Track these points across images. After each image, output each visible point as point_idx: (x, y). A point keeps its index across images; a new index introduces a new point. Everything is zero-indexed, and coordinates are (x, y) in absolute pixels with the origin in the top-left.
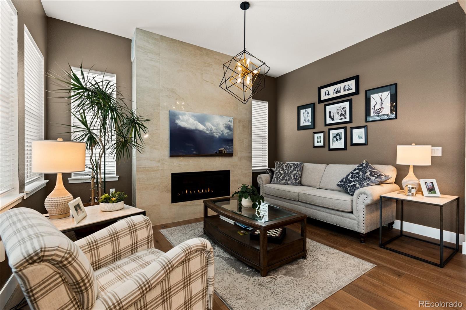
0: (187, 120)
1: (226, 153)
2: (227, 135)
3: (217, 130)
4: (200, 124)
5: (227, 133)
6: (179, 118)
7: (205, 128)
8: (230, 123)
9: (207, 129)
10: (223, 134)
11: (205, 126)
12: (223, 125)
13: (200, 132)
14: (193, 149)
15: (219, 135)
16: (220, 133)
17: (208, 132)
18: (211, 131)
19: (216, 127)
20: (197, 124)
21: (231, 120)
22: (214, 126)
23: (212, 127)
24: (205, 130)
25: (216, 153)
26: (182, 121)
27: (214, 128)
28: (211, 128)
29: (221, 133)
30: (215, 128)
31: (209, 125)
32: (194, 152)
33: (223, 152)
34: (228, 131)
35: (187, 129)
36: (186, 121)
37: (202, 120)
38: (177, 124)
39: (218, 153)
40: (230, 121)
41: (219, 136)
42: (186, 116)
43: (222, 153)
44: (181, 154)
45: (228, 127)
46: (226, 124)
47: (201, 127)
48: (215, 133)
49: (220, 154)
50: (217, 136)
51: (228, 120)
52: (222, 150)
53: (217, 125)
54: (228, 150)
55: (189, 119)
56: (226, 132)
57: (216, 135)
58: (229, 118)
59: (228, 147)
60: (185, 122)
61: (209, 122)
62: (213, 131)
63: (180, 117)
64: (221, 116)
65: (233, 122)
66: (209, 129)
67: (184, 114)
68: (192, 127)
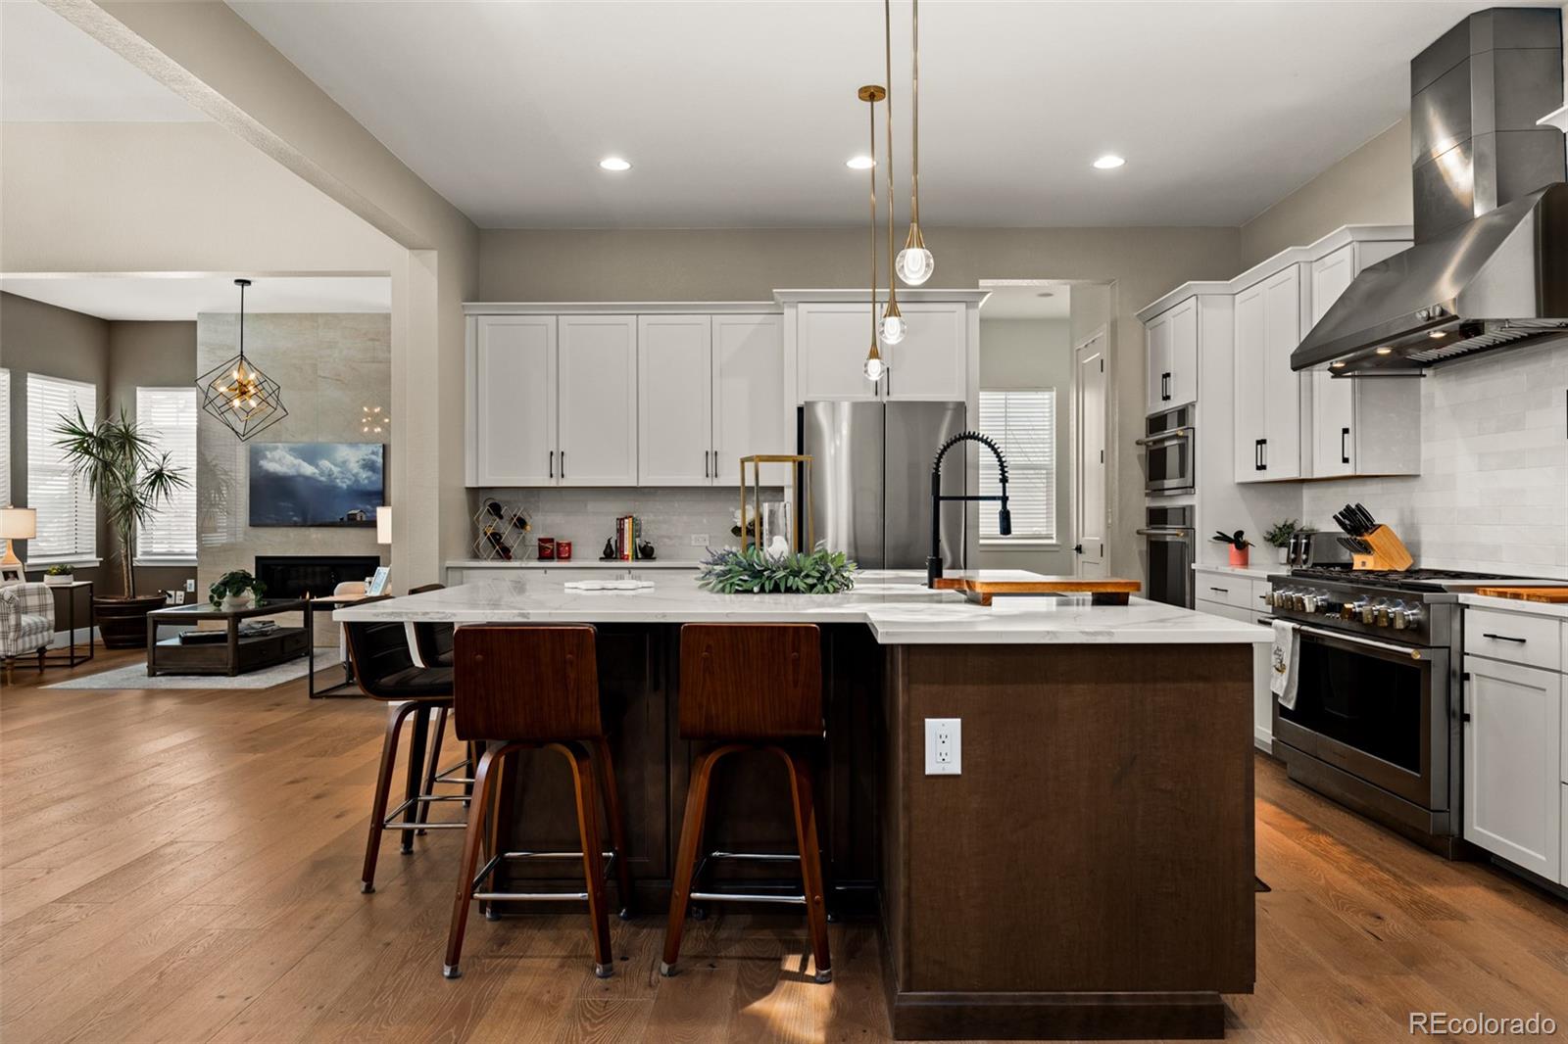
0: (280, 459)
1: (364, 519)
2: (366, 481)
3: (342, 473)
4: (305, 464)
5: (366, 478)
6: (265, 457)
7: (316, 471)
8: (374, 457)
9: (322, 473)
10: (357, 481)
11: (317, 466)
12: (358, 462)
13: (307, 478)
14: (291, 513)
15: (348, 482)
16: (350, 480)
17: (323, 479)
18: (330, 475)
19: (341, 467)
20: (299, 465)
21: (375, 450)
22: (335, 465)
23: (333, 467)
24: (317, 475)
25: (342, 519)
26: (273, 460)
27: (336, 470)
28: (331, 470)
29: (353, 478)
30: (339, 469)
31: (325, 464)
32: (295, 519)
33: (358, 519)
34: (370, 473)
35: (281, 474)
36: (279, 461)
37: (310, 455)
38: (261, 467)
39: (346, 519)
40: (373, 453)
41: (348, 486)
42: (279, 451)
43: (355, 519)
44: (269, 521)
45: (369, 466)
46: (364, 460)
47: (308, 470)
48: (338, 481)
49: (351, 522)
50: (344, 486)
51: (370, 451)
52: (355, 514)
53: (344, 462)
54: (369, 515)
55: (284, 457)
56: (364, 476)
57: (340, 484)
58: (371, 448)
59: (369, 507)
60: (276, 462)
61: (326, 459)
62: (334, 476)
63: (268, 453)
64: (353, 444)
65: (381, 455)
66: (327, 472)
67: (276, 448)
68: (291, 472)
